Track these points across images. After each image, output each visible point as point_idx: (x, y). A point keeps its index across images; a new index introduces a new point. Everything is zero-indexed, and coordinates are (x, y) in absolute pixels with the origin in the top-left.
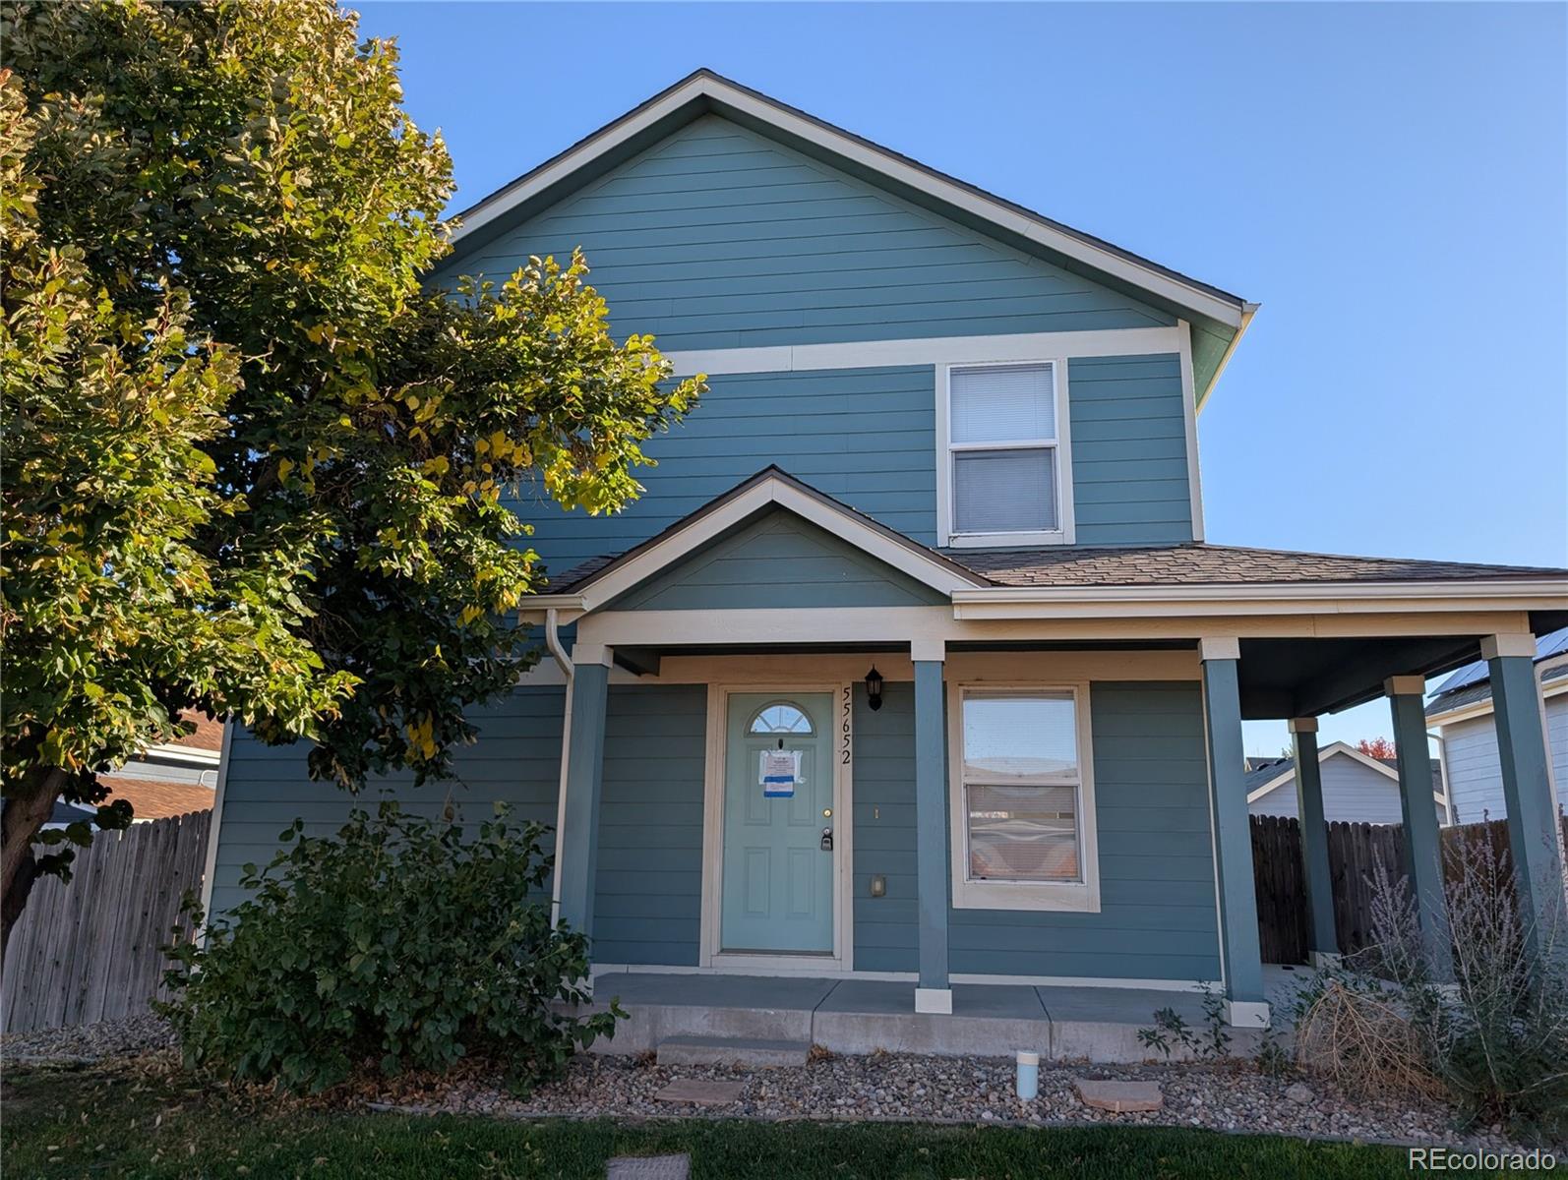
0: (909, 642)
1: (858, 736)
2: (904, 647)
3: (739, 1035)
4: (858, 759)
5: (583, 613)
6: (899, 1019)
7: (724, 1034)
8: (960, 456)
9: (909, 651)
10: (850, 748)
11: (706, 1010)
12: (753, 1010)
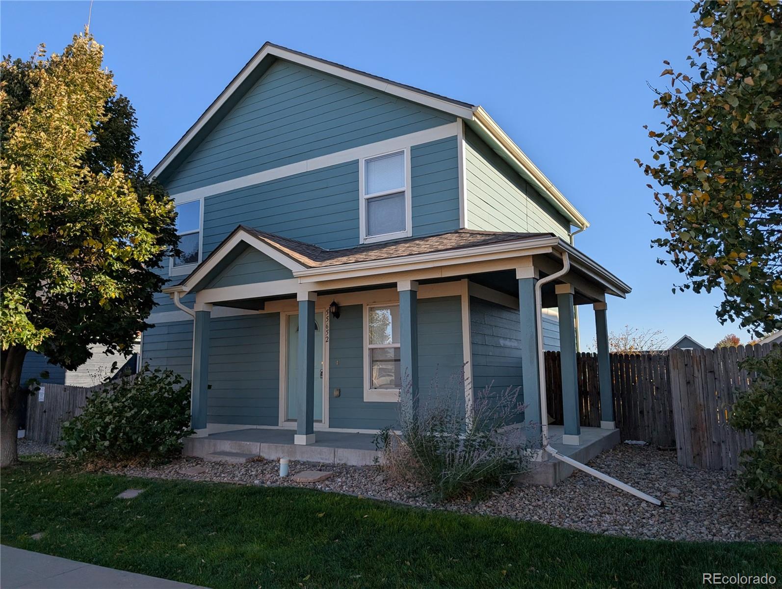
0: (296, 293)
1: (331, 330)
2: (294, 296)
3: (239, 451)
4: (331, 340)
5: (186, 293)
6: (287, 447)
7: (234, 451)
8: (369, 201)
9: (296, 297)
10: (328, 336)
11: (229, 442)
12: (243, 442)
